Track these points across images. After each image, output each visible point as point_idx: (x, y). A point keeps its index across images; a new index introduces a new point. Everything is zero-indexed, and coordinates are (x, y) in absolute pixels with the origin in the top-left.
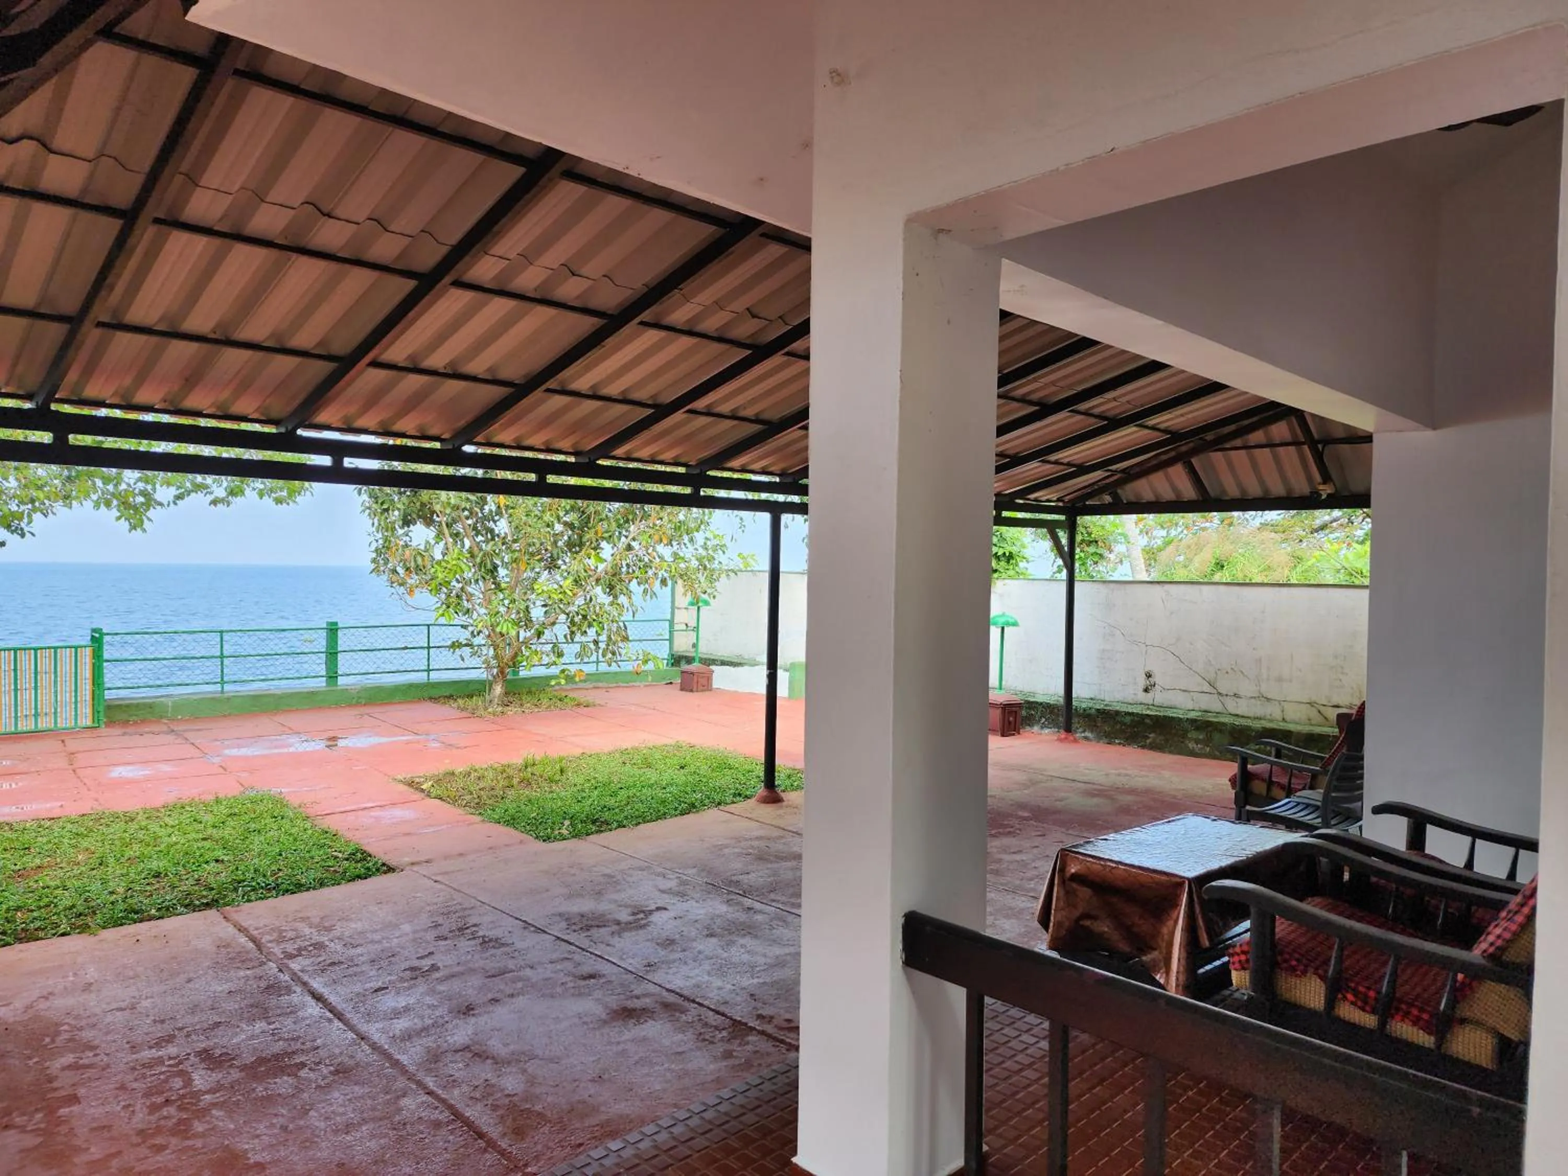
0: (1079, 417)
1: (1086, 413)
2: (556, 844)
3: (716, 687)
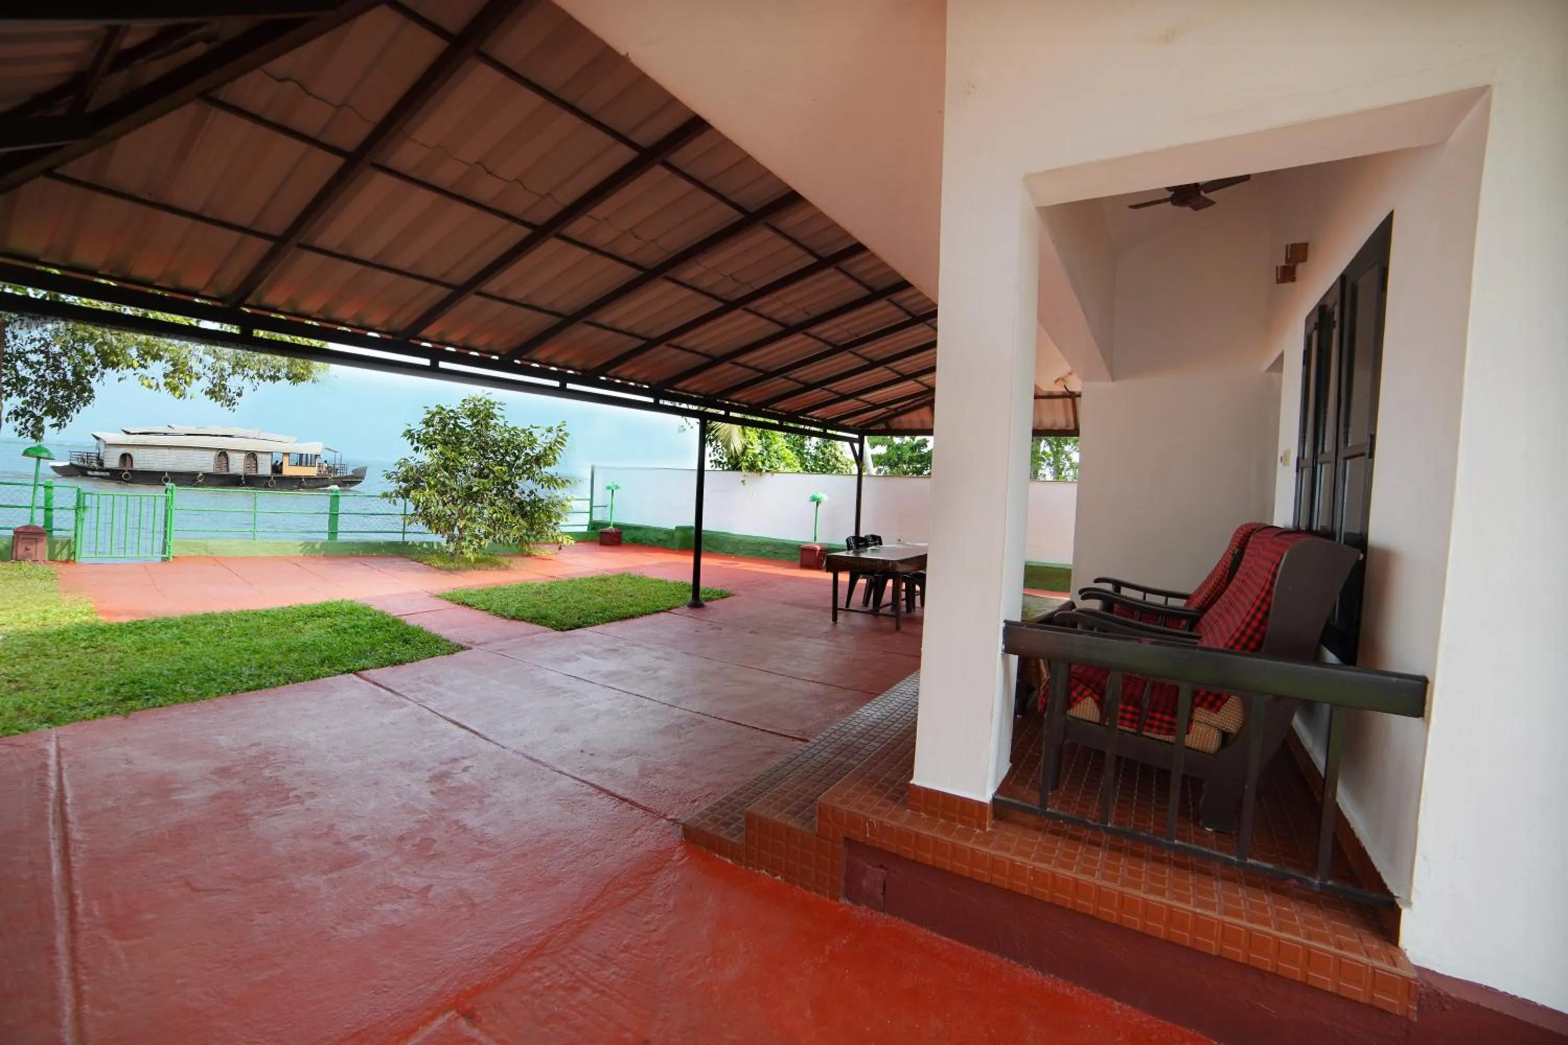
2: (568, 632)
3: (624, 542)
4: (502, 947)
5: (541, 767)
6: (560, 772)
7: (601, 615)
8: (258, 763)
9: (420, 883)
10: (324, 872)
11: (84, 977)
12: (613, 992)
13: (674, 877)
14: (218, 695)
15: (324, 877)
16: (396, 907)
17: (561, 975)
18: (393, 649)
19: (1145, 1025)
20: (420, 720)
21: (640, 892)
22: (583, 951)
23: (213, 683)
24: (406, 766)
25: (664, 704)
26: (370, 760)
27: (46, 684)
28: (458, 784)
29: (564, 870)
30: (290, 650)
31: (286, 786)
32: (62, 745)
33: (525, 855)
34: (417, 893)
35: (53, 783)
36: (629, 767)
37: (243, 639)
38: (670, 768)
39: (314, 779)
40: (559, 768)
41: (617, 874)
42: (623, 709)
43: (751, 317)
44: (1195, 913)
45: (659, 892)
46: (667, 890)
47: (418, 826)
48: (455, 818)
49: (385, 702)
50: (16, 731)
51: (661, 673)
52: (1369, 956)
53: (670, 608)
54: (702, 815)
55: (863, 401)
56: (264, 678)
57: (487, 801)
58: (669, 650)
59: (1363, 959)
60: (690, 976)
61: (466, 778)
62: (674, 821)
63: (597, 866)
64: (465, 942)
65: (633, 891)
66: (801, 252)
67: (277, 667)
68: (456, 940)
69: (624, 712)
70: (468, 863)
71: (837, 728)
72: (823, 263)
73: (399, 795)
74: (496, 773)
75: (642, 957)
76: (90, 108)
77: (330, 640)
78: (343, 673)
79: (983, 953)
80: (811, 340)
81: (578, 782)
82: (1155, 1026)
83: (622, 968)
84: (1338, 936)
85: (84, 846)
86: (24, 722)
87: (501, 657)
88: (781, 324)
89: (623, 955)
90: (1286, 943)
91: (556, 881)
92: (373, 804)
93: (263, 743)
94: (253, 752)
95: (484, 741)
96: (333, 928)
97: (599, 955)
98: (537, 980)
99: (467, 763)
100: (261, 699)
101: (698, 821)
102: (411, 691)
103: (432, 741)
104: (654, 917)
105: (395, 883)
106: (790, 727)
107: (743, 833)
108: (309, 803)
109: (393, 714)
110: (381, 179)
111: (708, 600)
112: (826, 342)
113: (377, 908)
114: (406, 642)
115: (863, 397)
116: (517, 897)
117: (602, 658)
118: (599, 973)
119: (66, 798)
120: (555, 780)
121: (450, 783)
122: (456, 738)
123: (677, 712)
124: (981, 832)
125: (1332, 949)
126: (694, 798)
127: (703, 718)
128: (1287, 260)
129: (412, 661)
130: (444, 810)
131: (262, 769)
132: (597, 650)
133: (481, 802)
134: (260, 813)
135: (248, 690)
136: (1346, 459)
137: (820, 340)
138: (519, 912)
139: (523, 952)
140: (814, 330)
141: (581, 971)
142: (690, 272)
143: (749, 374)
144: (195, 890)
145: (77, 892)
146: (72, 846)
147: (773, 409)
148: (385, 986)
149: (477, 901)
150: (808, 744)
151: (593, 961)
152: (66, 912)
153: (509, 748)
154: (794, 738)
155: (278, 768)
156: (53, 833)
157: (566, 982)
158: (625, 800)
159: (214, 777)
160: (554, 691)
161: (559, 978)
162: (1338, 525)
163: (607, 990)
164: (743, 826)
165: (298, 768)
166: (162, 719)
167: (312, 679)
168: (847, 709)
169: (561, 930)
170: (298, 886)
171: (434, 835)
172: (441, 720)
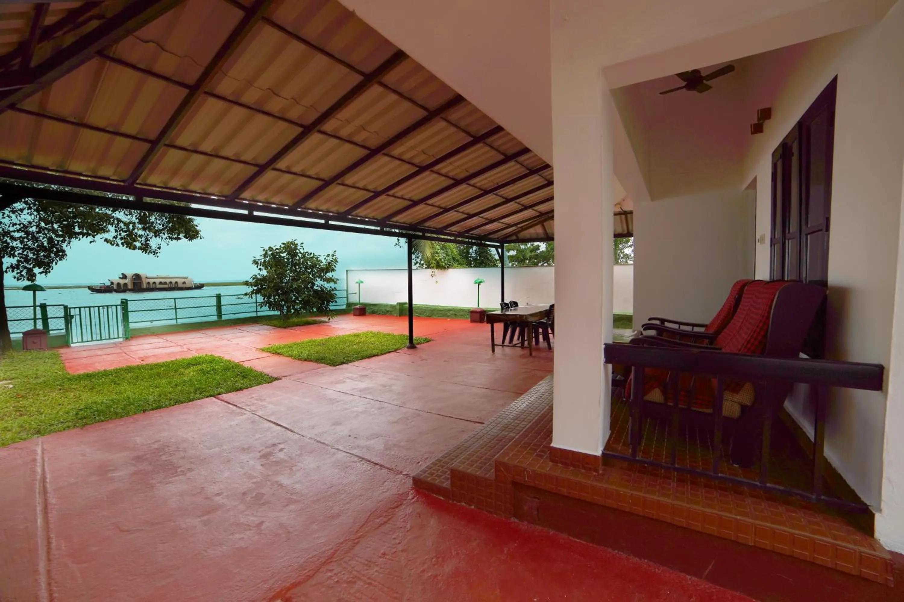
0: (481, 219)
1: (482, 217)
2: (337, 366)
3: (367, 314)
4: (307, 558)
5: (325, 447)
6: (337, 449)
7: (356, 355)
8: (159, 452)
9: (256, 520)
10: (199, 517)
11: (55, 589)
12: (376, 583)
13: (409, 510)
14: (135, 413)
15: (199, 520)
16: (242, 536)
17: (344, 574)
18: (236, 381)
19: (708, 591)
20: (253, 422)
21: (389, 519)
22: (357, 558)
23: (132, 406)
24: (246, 450)
25: (397, 405)
26: (225, 447)
27: (37, 411)
28: (278, 459)
29: (343, 509)
30: (176, 385)
31: (175, 465)
32: (45, 447)
33: (318, 500)
34: (255, 527)
35: (39, 470)
36: (378, 444)
37: (149, 380)
38: (402, 444)
39: (192, 460)
40: (336, 446)
41: (374, 509)
42: (373, 410)
43: (435, 175)
44: (736, 519)
45: (401, 519)
46: (406, 518)
47: (254, 486)
48: (276, 480)
49: (233, 412)
50: (18, 440)
51: (394, 388)
52: (855, 544)
53: (396, 350)
54: (424, 471)
55: (502, 223)
56: (162, 402)
57: (294, 468)
58: (398, 374)
59: (852, 546)
60: (424, 571)
61: (281, 455)
62: (407, 475)
63: (363, 505)
64: (285, 556)
65: (385, 519)
66: (463, 134)
67: (169, 395)
68: (279, 555)
69: (373, 411)
70: (284, 507)
71: (500, 415)
72: (477, 140)
73: (242, 467)
74: (299, 452)
75: (392, 560)
76: (33, 64)
77: (199, 378)
78: (208, 397)
79: (602, 547)
80: (471, 188)
81: (348, 455)
82: (714, 590)
83: (381, 568)
84: (832, 531)
85: (56, 507)
86: (24, 435)
87: (299, 383)
88: (453, 179)
89: (381, 560)
90: (798, 536)
91: (338, 515)
92: (227, 474)
93: (162, 440)
94: (156, 446)
95: (291, 433)
96: (205, 551)
97: (367, 560)
98: (330, 578)
99: (282, 446)
100: (160, 415)
101: (421, 475)
102: (248, 405)
103: (261, 434)
104: (399, 535)
105: (241, 522)
106: (474, 416)
107: (449, 481)
108: (189, 475)
109: (239, 419)
110: (211, 101)
111: (418, 344)
112: (480, 189)
113: (231, 537)
114: (244, 377)
115: (502, 221)
116: (315, 527)
117: (359, 381)
118: (368, 571)
119: (47, 478)
120: (334, 454)
121: (272, 459)
122: (274, 432)
123: (404, 410)
124: (596, 474)
125: (830, 540)
126: (418, 461)
127: (421, 413)
128: (759, 119)
129: (247, 388)
130: (269, 475)
131: (161, 456)
132: (355, 376)
133: (291, 469)
134: (160, 482)
135: (153, 409)
136: (807, 235)
137: (476, 187)
138: (316, 536)
139: (320, 561)
140: (472, 182)
141: (357, 571)
142: (398, 150)
143: (435, 210)
144: (122, 531)
145: (52, 535)
146: (49, 507)
147: (449, 230)
148: (237, 586)
149: (291, 530)
150: (483, 425)
151: (364, 564)
152: (45, 548)
153: (306, 436)
154: (475, 422)
155: (171, 455)
156: (38, 500)
157: (348, 578)
158: (377, 464)
159: (133, 462)
160: (332, 401)
161: (343, 576)
162: (804, 276)
163: (373, 582)
164: (449, 477)
165: (182, 454)
166: (103, 429)
167: (189, 401)
168: (505, 403)
169: (343, 545)
170: (184, 526)
171: (263, 491)
172: (265, 422)
